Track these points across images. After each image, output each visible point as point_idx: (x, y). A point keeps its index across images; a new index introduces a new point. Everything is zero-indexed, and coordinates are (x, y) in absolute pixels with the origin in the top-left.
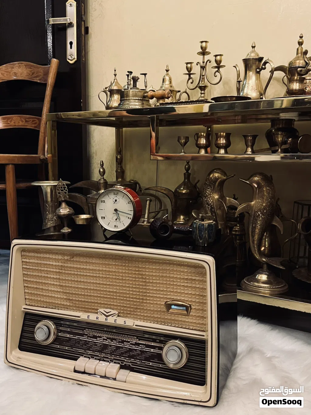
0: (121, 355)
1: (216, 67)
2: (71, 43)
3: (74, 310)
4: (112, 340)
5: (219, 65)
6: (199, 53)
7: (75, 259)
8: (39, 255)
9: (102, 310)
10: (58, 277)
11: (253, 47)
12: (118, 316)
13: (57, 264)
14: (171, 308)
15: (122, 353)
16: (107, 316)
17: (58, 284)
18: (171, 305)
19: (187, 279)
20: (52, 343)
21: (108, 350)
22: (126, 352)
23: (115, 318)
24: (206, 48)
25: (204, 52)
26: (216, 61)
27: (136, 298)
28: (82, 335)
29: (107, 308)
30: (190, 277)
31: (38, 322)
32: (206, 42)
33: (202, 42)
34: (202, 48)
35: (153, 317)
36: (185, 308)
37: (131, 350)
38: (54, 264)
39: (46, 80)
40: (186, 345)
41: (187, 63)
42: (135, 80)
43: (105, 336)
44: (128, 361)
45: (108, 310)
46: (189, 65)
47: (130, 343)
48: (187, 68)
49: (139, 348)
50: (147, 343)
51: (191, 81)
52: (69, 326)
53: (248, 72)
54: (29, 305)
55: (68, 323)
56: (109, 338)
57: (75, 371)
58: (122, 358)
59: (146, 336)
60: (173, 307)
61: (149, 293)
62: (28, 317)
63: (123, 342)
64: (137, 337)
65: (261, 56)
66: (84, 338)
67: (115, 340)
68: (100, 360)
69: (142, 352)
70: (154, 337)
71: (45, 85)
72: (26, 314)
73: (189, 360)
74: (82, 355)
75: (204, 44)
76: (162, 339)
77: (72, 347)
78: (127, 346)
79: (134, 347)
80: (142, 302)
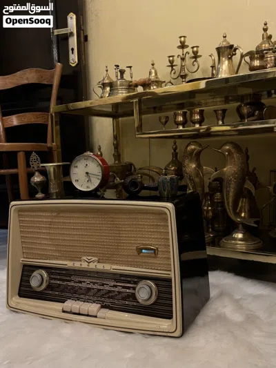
0: (102, 296)
1: (193, 57)
2: (73, 49)
3: (62, 260)
4: (94, 283)
5: (196, 56)
6: (179, 47)
7: (61, 215)
8: (32, 214)
9: (85, 258)
10: (48, 231)
11: (225, 37)
12: (99, 262)
13: (47, 220)
14: (142, 252)
15: (103, 295)
16: (89, 263)
17: (48, 237)
18: (142, 249)
19: (153, 225)
20: (45, 289)
21: (91, 293)
22: (106, 294)
23: (95, 263)
24: (184, 42)
25: (183, 46)
26: (193, 52)
27: (111, 245)
28: (70, 281)
29: (88, 256)
30: (155, 223)
31: (33, 271)
32: (184, 37)
33: (181, 37)
34: (181, 42)
35: (128, 261)
36: (153, 251)
37: (110, 292)
38: (45, 220)
39: (52, 82)
40: (156, 284)
41: (169, 57)
42: (122, 72)
43: (88, 281)
44: (108, 302)
45: (89, 258)
46: (171, 58)
47: (109, 285)
48: (170, 61)
49: (117, 289)
50: (123, 285)
51: (173, 71)
52: (59, 274)
53: (221, 58)
54: (26, 258)
55: (58, 271)
56: (92, 282)
57: (64, 312)
58: (103, 299)
59: (122, 278)
60: (143, 251)
61: (123, 240)
62: (26, 268)
63: (103, 285)
64: (115, 280)
65: (231, 43)
66: (72, 284)
67: (97, 283)
68: (84, 302)
69: (119, 292)
70: (129, 279)
71: (51, 86)
72: (25, 266)
73: (158, 298)
74: (69, 298)
75: (182, 39)
76: (136, 280)
77: (61, 291)
78: (107, 288)
79: (112, 289)
80: (117, 249)
